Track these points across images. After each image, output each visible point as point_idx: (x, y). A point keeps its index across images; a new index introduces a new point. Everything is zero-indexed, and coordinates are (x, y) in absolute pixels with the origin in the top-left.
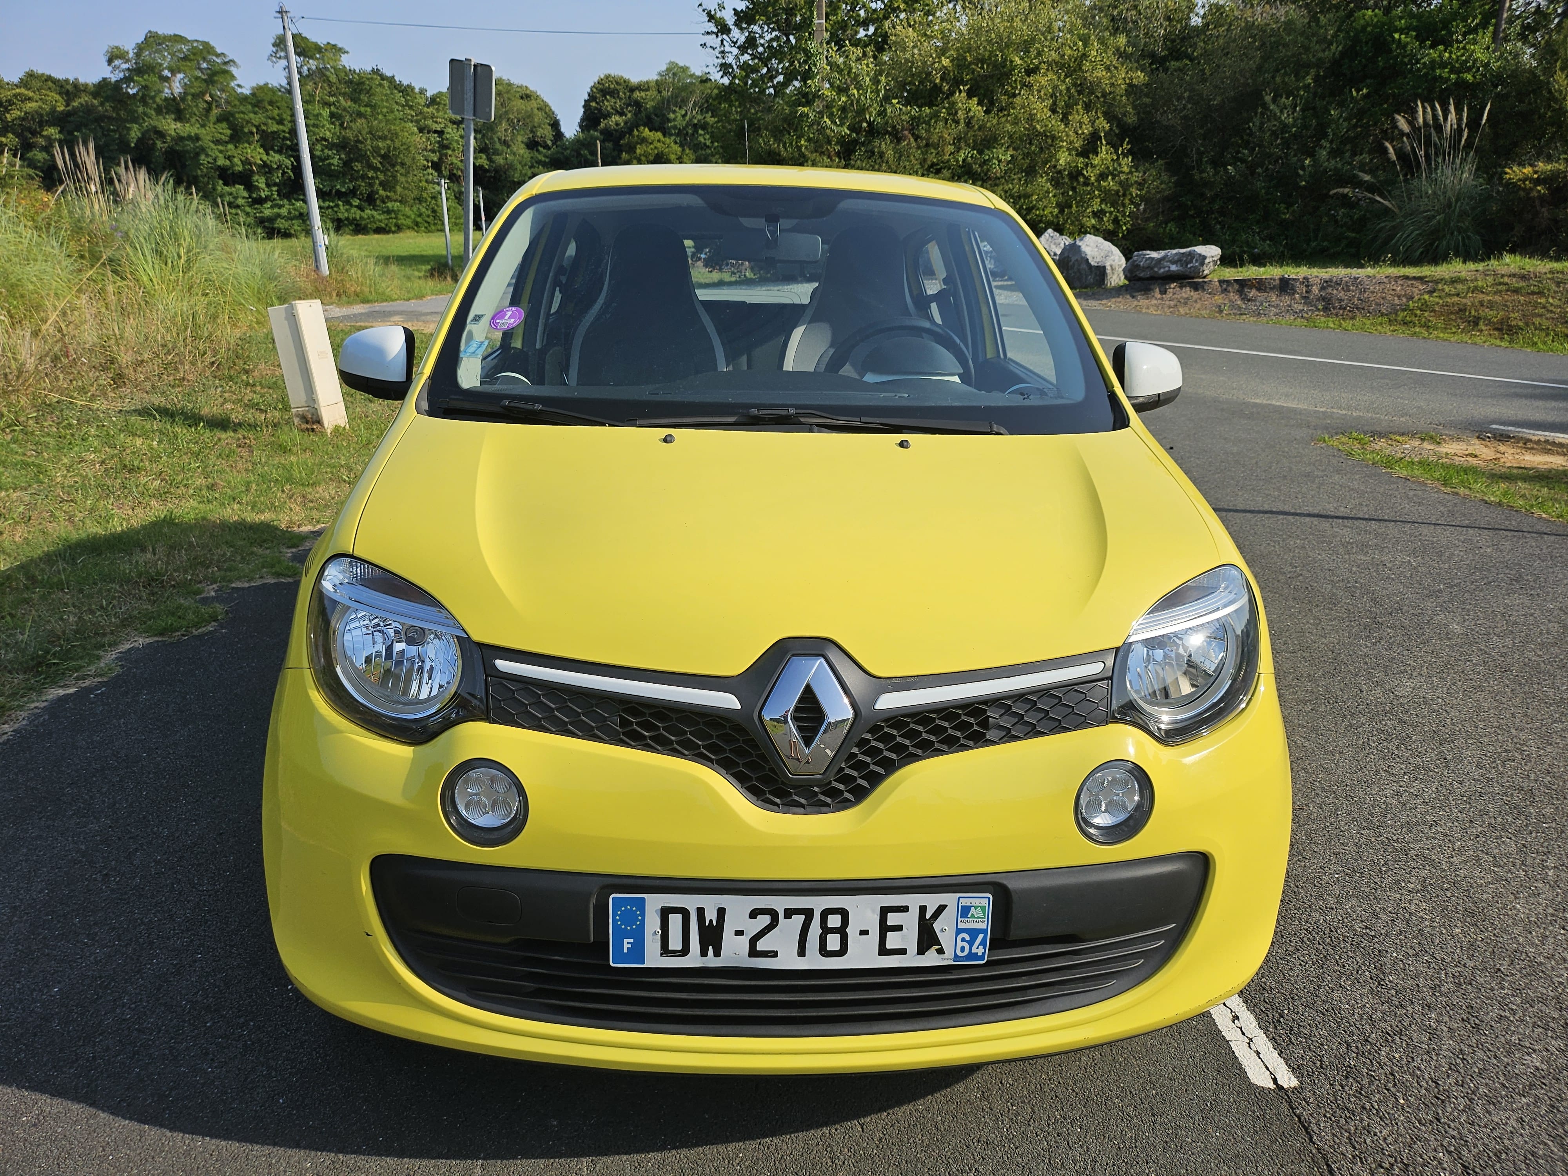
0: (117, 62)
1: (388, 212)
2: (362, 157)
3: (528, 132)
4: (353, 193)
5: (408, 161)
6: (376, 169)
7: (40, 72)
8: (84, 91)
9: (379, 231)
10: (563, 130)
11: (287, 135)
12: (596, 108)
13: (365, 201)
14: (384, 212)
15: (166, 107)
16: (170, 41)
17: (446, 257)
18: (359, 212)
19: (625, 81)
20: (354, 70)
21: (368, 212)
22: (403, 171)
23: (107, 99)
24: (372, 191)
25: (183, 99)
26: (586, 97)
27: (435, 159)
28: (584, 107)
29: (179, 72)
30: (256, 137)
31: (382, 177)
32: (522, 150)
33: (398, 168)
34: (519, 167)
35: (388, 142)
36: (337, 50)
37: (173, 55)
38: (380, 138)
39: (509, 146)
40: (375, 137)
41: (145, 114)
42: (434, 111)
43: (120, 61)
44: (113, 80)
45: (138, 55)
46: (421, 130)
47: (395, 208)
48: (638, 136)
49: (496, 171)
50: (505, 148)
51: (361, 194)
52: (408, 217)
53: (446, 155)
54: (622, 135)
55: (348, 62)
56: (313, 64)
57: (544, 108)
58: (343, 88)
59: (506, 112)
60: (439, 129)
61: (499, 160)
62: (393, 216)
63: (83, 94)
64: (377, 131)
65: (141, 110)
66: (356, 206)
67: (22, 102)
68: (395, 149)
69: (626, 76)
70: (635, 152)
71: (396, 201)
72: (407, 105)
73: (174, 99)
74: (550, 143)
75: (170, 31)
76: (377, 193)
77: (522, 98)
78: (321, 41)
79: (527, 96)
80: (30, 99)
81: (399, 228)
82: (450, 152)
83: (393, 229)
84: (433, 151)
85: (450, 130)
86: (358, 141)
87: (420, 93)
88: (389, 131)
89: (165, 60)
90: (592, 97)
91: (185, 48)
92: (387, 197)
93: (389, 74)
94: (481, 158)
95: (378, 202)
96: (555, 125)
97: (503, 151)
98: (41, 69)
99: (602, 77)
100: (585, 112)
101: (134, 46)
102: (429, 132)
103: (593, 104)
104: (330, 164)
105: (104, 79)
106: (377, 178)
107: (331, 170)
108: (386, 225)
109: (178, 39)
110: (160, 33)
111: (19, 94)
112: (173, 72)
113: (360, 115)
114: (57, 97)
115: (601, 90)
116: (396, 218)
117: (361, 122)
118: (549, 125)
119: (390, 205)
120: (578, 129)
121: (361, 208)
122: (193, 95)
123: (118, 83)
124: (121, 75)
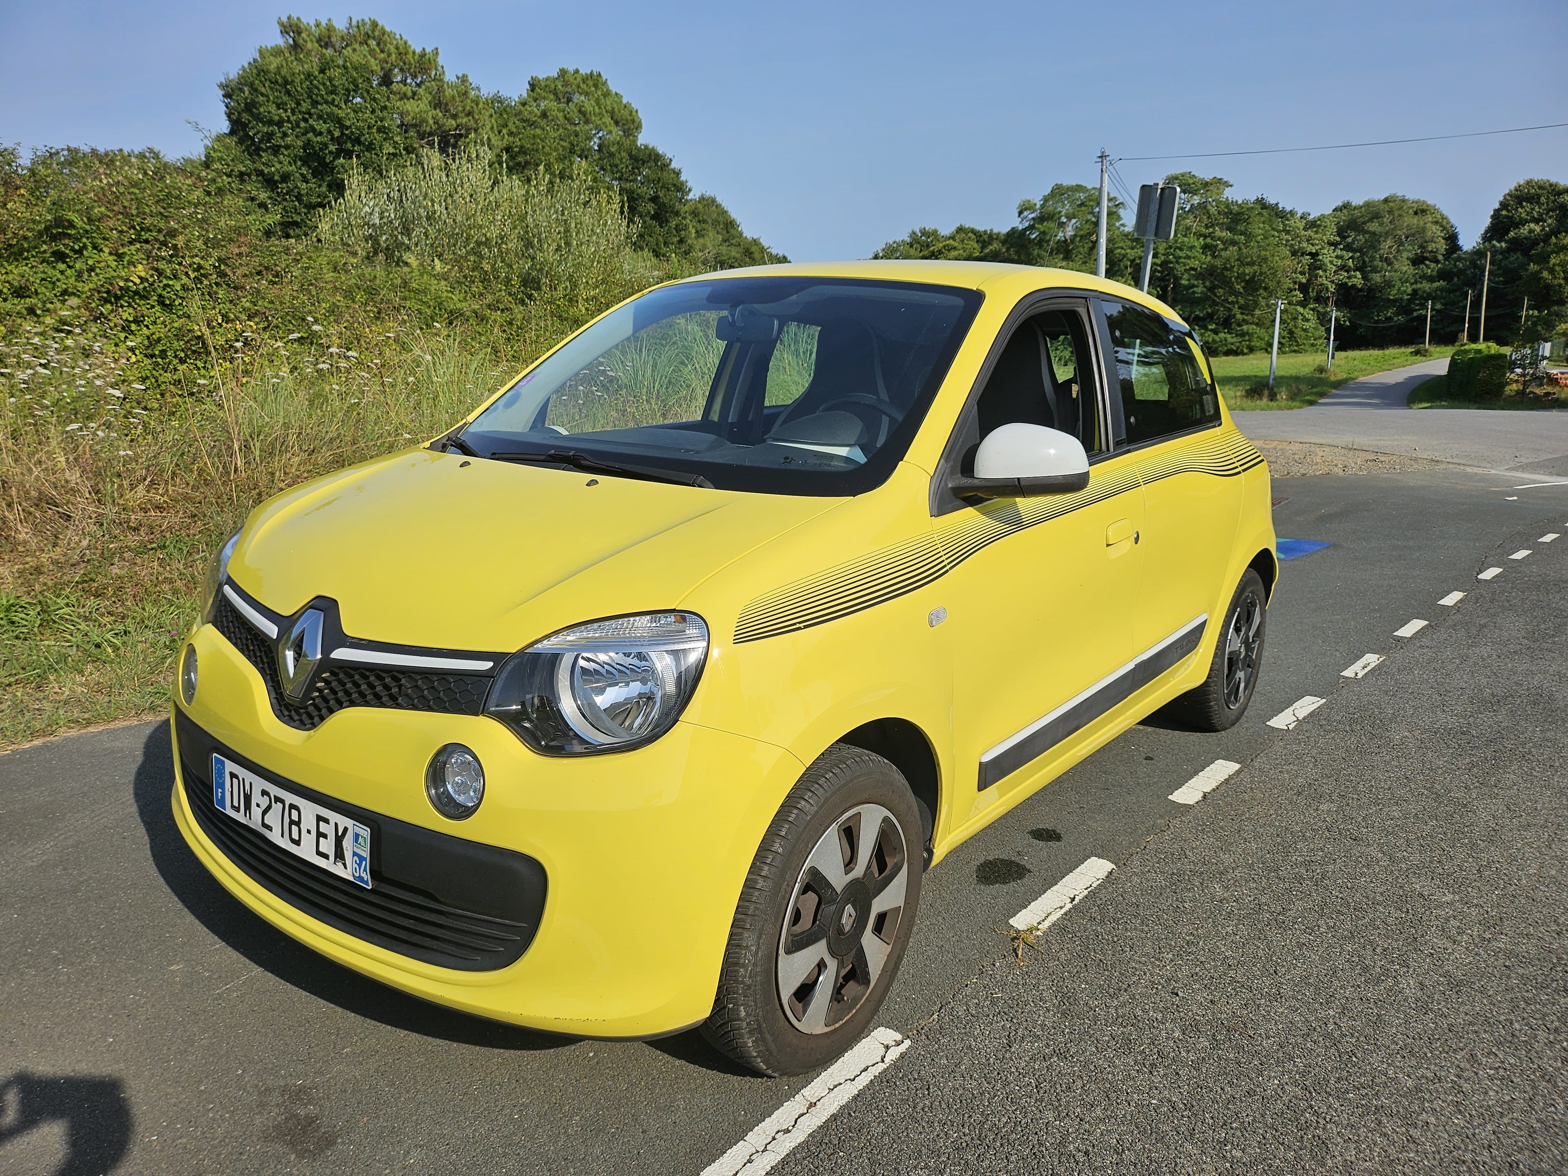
0: (1025, 213)
1: (1242, 335)
2: (1227, 283)
3: (1416, 247)
4: (1210, 317)
5: (1272, 285)
6: (1237, 294)
7: (967, 226)
8: (996, 239)
9: (1228, 353)
10: (1460, 243)
11: (1159, 268)
12: (1506, 217)
13: (1222, 325)
14: (1237, 335)
15: (1057, 249)
16: (1072, 191)
17: (1269, 377)
18: (1213, 335)
19: (1551, 185)
20: (1237, 201)
21: (1222, 335)
22: (1265, 294)
23: (1012, 246)
24: (1229, 316)
25: (1072, 241)
26: (1497, 206)
27: (1304, 281)
28: (1492, 217)
29: (1075, 218)
30: (1129, 270)
31: (1242, 301)
32: (1407, 268)
33: (1261, 291)
34: (1399, 284)
35: (1256, 268)
36: (1220, 183)
37: (1072, 203)
38: (1248, 264)
39: (1390, 264)
40: (1243, 264)
41: (1039, 255)
42: (1312, 234)
43: (1028, 212)
44: (1020, 227)
45: (1042, 206)
46: (1294, 253)
47: (1250, 331)
48: (1555, 244)
49: (1370, 290)
50: (1385, 265)
51: (1218, 318)
52: (1262, 339)
53: (1316, 276)
54: (1535, 242)
55: (1229, 194)
56: (1196, 200)
57: (1442, 222)
58: (1222, 219)
59: (1394, 229)
60: (1314, 251)
61: (1377, 278)
62: (1247, 338)
63: (995, 241)
64: (1247, 258)
65: (1035, 252)
66: (1211, 330)
67: (949, 251)
68: (1261, 274)
69: (1553, 180)
70: (1549, 263)
71: (1253, 323)
72: (1284, 230)
73: (1066, 240)
74: (1440, 257)
75: (1073, 183)
76: (1234, 317)
77: (1416, 213)
78: (1208, 177)
79: (1421, 211)
80: (955, 248)
81: (1251, 350)
82: (1320, 272)
83: (1245, 351)
84: (1302, 273)
85: (1325, 251)
86: (1226, 269)
87: (1301, 218)
88: (1259, 256)
89: (1066, 208)
90: (1504, 205)
91: (1082, 196)
92: (1244, 320)
93: (1273, 201)
94: (1355, 277)
95: (1234, 325)
96: (1452, 238)
97: (1382, 268)
98: (968, 225)
99: (1522, 182)
100: (1491, 223)
101: (1041, 198)
102: (1302, 255)
103: (1504, 213)
104: (1194, 292)
105: (1013, 229)
106: (1237, 302)
107: (1195, 297)
108: (1238, 348)
109: (1079, 188)
110: (1064, 184)
111: (948, 245)
112: (1069, 218)
113: (1234, 243)
114: (976, 245)
115: (1517, 197)
116: (1249, 340)
117: (1233, 249)
118: (1443, 238)
119: (1245, 327)
120: (1480, 240)
121: (1215, 332)
122: (1082, 237)
123: (1025, 230)
124: (1027, 224)
